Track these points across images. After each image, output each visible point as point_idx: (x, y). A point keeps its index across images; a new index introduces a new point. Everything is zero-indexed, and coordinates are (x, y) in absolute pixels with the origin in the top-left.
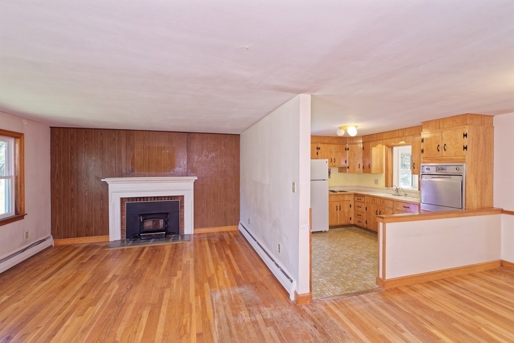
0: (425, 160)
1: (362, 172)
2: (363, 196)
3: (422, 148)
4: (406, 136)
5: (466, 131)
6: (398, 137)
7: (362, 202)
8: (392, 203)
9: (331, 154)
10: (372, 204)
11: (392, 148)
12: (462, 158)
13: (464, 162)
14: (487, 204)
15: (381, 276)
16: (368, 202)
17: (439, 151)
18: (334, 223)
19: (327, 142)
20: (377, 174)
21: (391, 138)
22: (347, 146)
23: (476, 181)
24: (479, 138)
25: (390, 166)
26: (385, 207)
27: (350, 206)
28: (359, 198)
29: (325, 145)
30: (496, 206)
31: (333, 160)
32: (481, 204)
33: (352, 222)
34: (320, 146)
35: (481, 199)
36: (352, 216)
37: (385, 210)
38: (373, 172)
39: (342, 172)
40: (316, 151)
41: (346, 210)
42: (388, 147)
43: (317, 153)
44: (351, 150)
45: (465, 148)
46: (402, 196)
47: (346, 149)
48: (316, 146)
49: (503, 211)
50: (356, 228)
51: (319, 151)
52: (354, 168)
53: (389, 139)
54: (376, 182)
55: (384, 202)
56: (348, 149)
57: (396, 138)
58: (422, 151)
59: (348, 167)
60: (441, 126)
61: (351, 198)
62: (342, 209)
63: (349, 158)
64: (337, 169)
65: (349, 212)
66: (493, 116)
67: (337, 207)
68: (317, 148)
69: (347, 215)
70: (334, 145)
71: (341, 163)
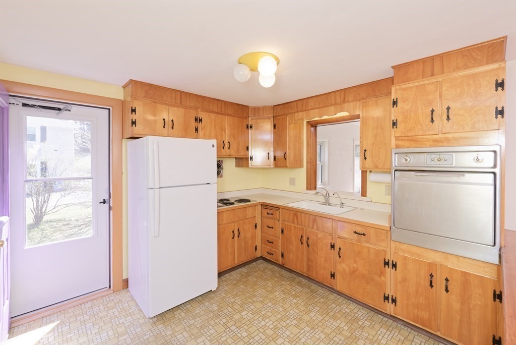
0: (400, 143)
1: (272, 166)
2: (277, 208)
3: (393, 118)
4: (349, 102)
5: (503, 76)
6: (336, 104)
7: (274, 219)
9: (223, 133)
10: (293, 223)
11: (315, 127)
16: (287, 220)
17: (433, 121)
18: (229, 264)
19: (216, 109)
21: (322, 107)
22: (250, 121)
26: (318, 229)
27: (256, 226)
28: (270, 212)
29: (213, 116)
31: (227, 145)
33: (258, 254)
34: (201, 115)
36: (258, 243)
37: (317, 236)
38: (289, 165)
39: (242, 166)
40: (193, 124)
41: (249, 235)
42: (311, 126)
43: (197, 130)
44: (256, 129)
45: (500, 112)
46: (336, 205)
47: (247, 127)
48: (193, 114)
50: (265, 264)
51: (200, 126)
53: (319, 108)
54: (292, 182)
55: (315, 220)
56: (251, 127)
57: (331, 105)
58: (394, 124)
59: (251, 158)
60: (437, 70)
61: (258, 213)
62: (242, 235)
63: (253, 141)
64: (234, 162)
65: (254, 237)
67: (233, 232)
68: (196, 120)
69: (250, 242)
70: (229, 117)
71: (240, 151)
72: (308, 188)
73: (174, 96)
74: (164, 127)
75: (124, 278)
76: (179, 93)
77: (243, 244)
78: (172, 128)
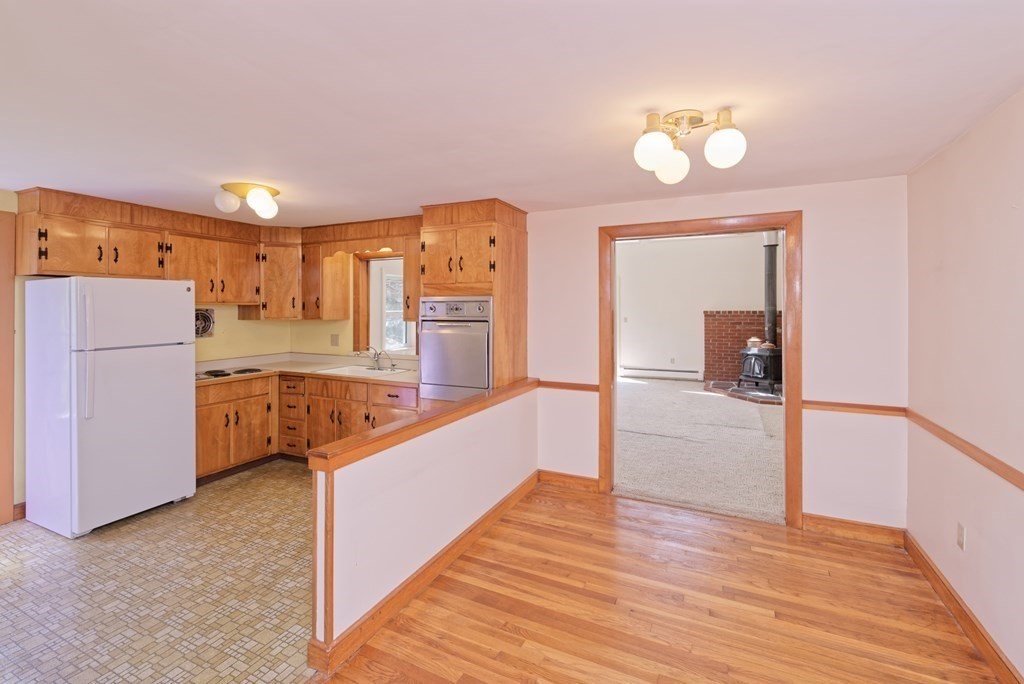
0: (428, 291)
1: (300, 317)
2: (302, 377)
3: (422, 263)
4: (393, 236)
5: (494, 233)
6: (379, 237)
7: (296, 394)
8: (365, 389)
9: (213, 269)
10: (322, 396)
11: (368, 262)
12: (486, 286)
13: (490, 295)
14: (519, 375)
15: (320, 636)
16: (313, 392)
17: (451, 270)
18: (218, 463)
19: (198, 230)
20: (335, 321)
21: (364, 239)
22: (262, 249)
23: (507, 332)
24: (511, 251)
25: (362, 303)
26: (351, 399)
27: (269, 408)
28: (292, 384)
29: (192, 241)
30: (532, 374)
31: (218, 285)
32: (514, 374)
33: (274, 449)
34: (169, 239)
35: (513, 367)
36: (274, 433)
37: (350, 408)
38: (325, 317)
39: (249, 318)
40: (156, 255)
41: (256, 421)
42: (360, 260)
43: (161, 263)
44: (273, 261)
45: (493, 266)
46: (386, 369)
47: (258, 257)
48: (156, 238)
49: (540, 384)
50: (284, 463)
51: (168, 256)
52: (281, 309)
53: (361, 239)
54: (335, 340)
55: (347, 388)
56: (264, 258)
57: (374, 238)
58: (423, 270)
59: (264, 306)
60: (455, 219)
61: (272, 388)
62: (243, 421)
63: (268, 280)
64: (235, 311)
65: (264, 424)
66: (526, 213)
67: (227, 416)
68: (160, 247)
69: (258, 431)
70: (222, 243)
71: (244, 293)
72: (356, 348)
73: (118, 211)
74: (100, 259)
75: (17, 501)
76: (129, 207)
77: (246, 435)
78: (116, 261)
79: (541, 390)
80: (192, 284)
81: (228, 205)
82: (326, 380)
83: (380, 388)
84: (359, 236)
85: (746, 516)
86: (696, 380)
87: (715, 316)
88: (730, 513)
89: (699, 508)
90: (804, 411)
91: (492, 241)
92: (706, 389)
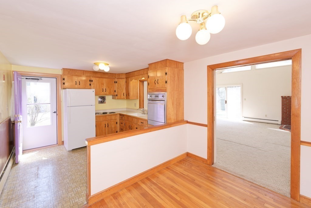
0: (150, 91)
1: (125, 98)
2: (124, 115)
3: (148, 82)
5: (167, 71)
6: (142, 75)
7: (123, 120)
8: (136, 120)
9: (103, 86)
10: (127, 121)
11: (143, 82)
12: (165, 89)
13: (166, 92)
14: (180, 119)
15: (88, 193)
19: (99, 76)
20: (135, 99)
22: (116, 80)
23: (173, 104)
24: (175, 76)
26: (133, 122)
27: (117, 123)
28: (122, 117)
29: (97, 79)
30: (185, 119)
31: (104, 90)
32: (177, 118)
34: (92, 79)
35: (177, 115)
36: (118, 130)
37: (133, 125)
38: (131, 98)
39: (115, 99)
40: (89, 83)
41: (113, 126)
42: (141, 81)
43: (90, 85)
44: (118, 83)
45: (166, 82)
46: (146, 114)
47: (115, 82)
48: (89, 79)
49: (188, 122)
51: (92, 83)
52: (121, 96)
54: (135, 104)
55: (132, 120)
56: (117, 82)
58: (149, 84)
59: (117, 95)
60: (157, 67)
61: (118, 118)
62: (110, 126)
63: (118, 88)
64: (111, 97)
65: (116, 127)
66: (183, 63)
67: (105, 124)
68: (90, 81)
69: (114, 129)
70: (105, 79)
71: (111, 92)
72: (140, 108)
73: (80, 72)
74: (76, 84)
75: (62, 141)
76: (82, 71)
77: (110, 130)
78: (80, 85)
79: (188, 124)
80: (94, 90)
81: (96, 69)
82: (128, 116)
83: (139, 120)
84: (137, 75)
85: (269, 188)
86: (278, 124)
87: (287, 98)
88: (261, 185)
89: (248, 179)
90: (301, 146)
91: (166, 74)
92: (280, 128)
